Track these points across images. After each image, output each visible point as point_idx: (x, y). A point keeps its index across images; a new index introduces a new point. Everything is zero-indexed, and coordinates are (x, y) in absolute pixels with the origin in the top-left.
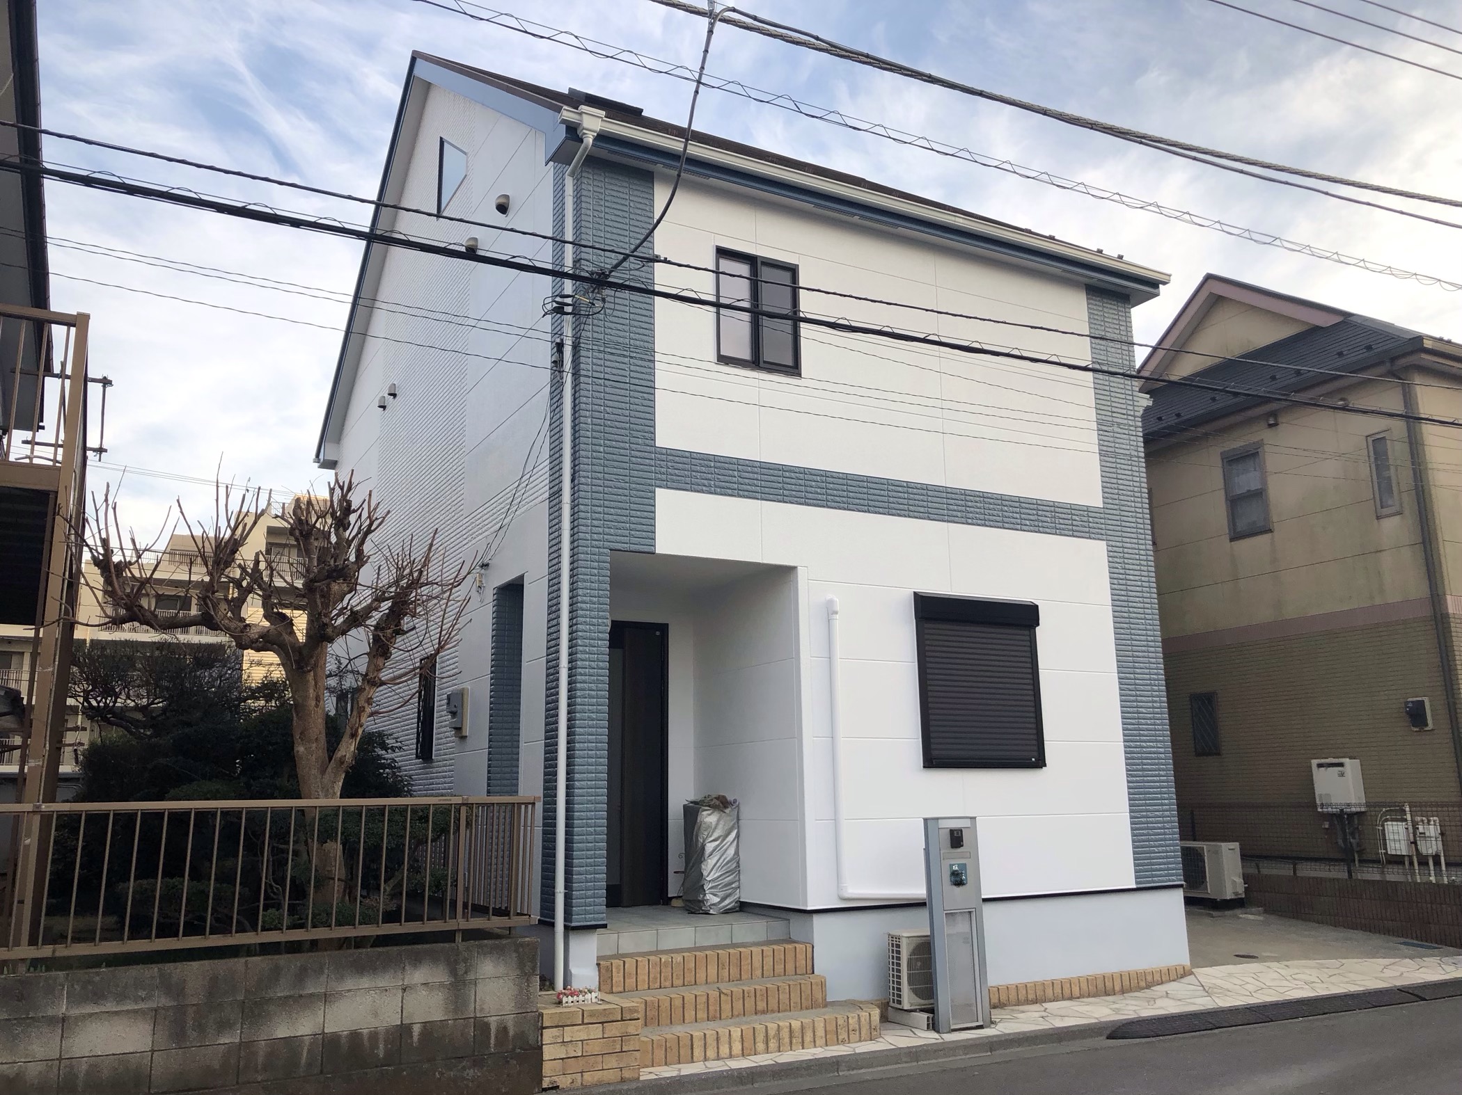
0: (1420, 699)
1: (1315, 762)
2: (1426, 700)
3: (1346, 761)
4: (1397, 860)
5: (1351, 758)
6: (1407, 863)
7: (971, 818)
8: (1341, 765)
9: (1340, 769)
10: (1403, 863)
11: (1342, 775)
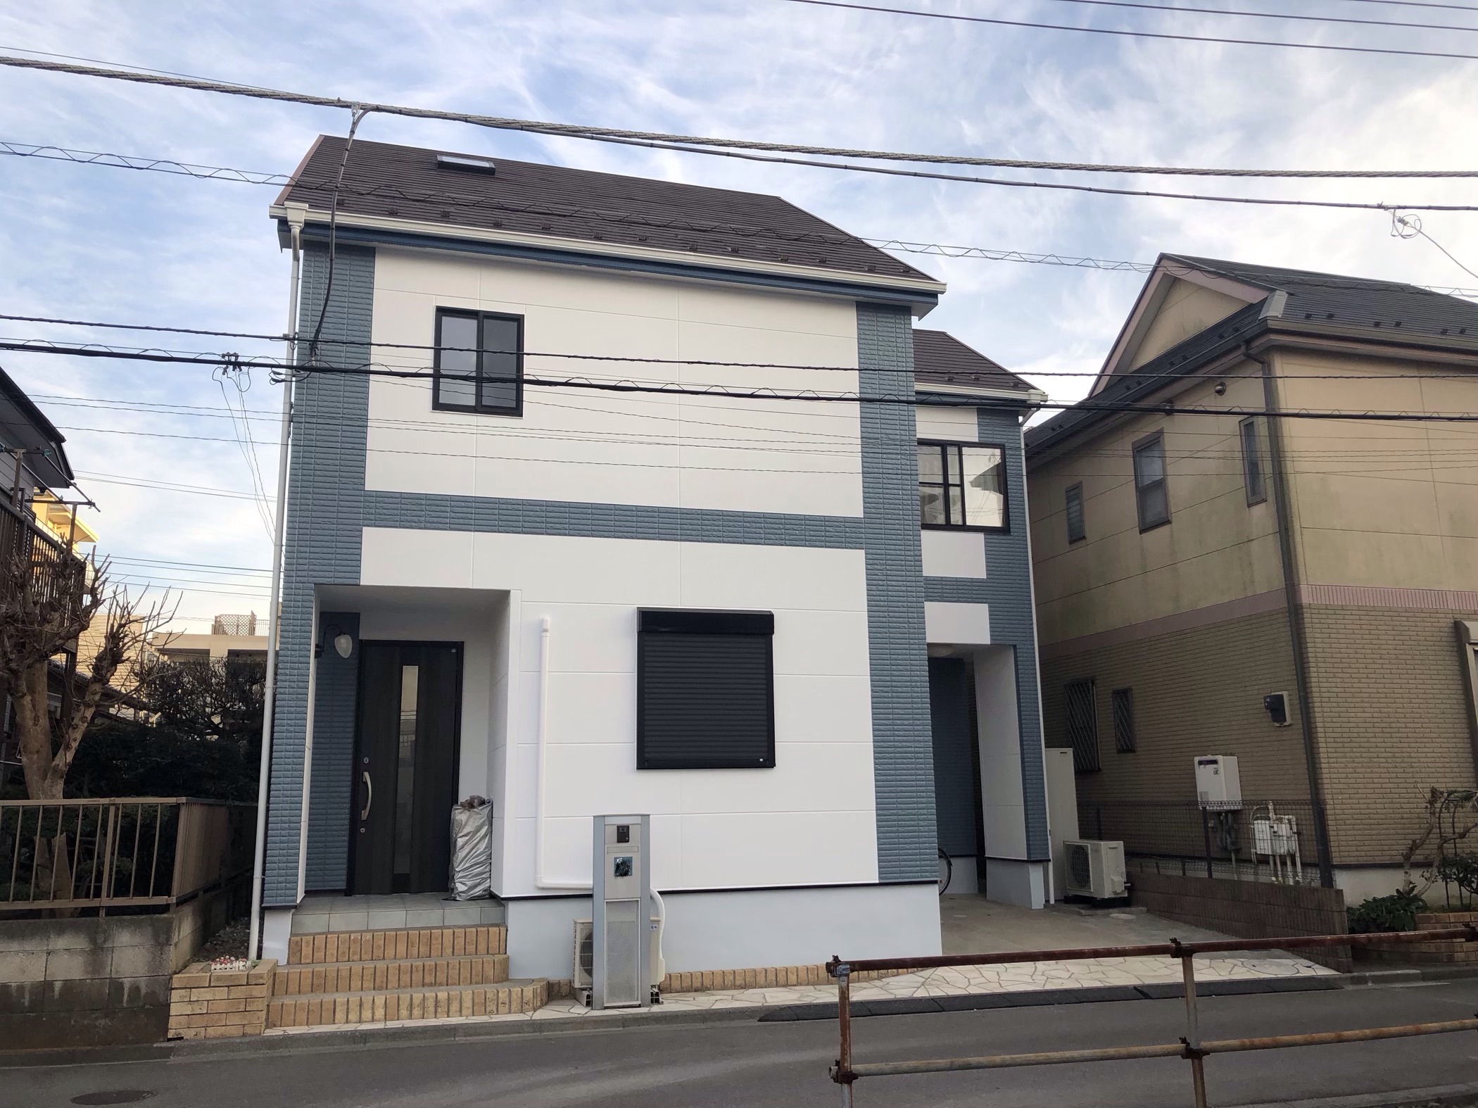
0: (1280, 693)
1: (1197, 759)
2: (1285, 694)
3: (1220, 758)
4: (1264, 860)
5: (1225, 754)
6: (1271, 862)
7: (642, 815)
8: (1215, 762)
9: (1215, 766)
10: (1268, 863)
11: (1216, 772)
